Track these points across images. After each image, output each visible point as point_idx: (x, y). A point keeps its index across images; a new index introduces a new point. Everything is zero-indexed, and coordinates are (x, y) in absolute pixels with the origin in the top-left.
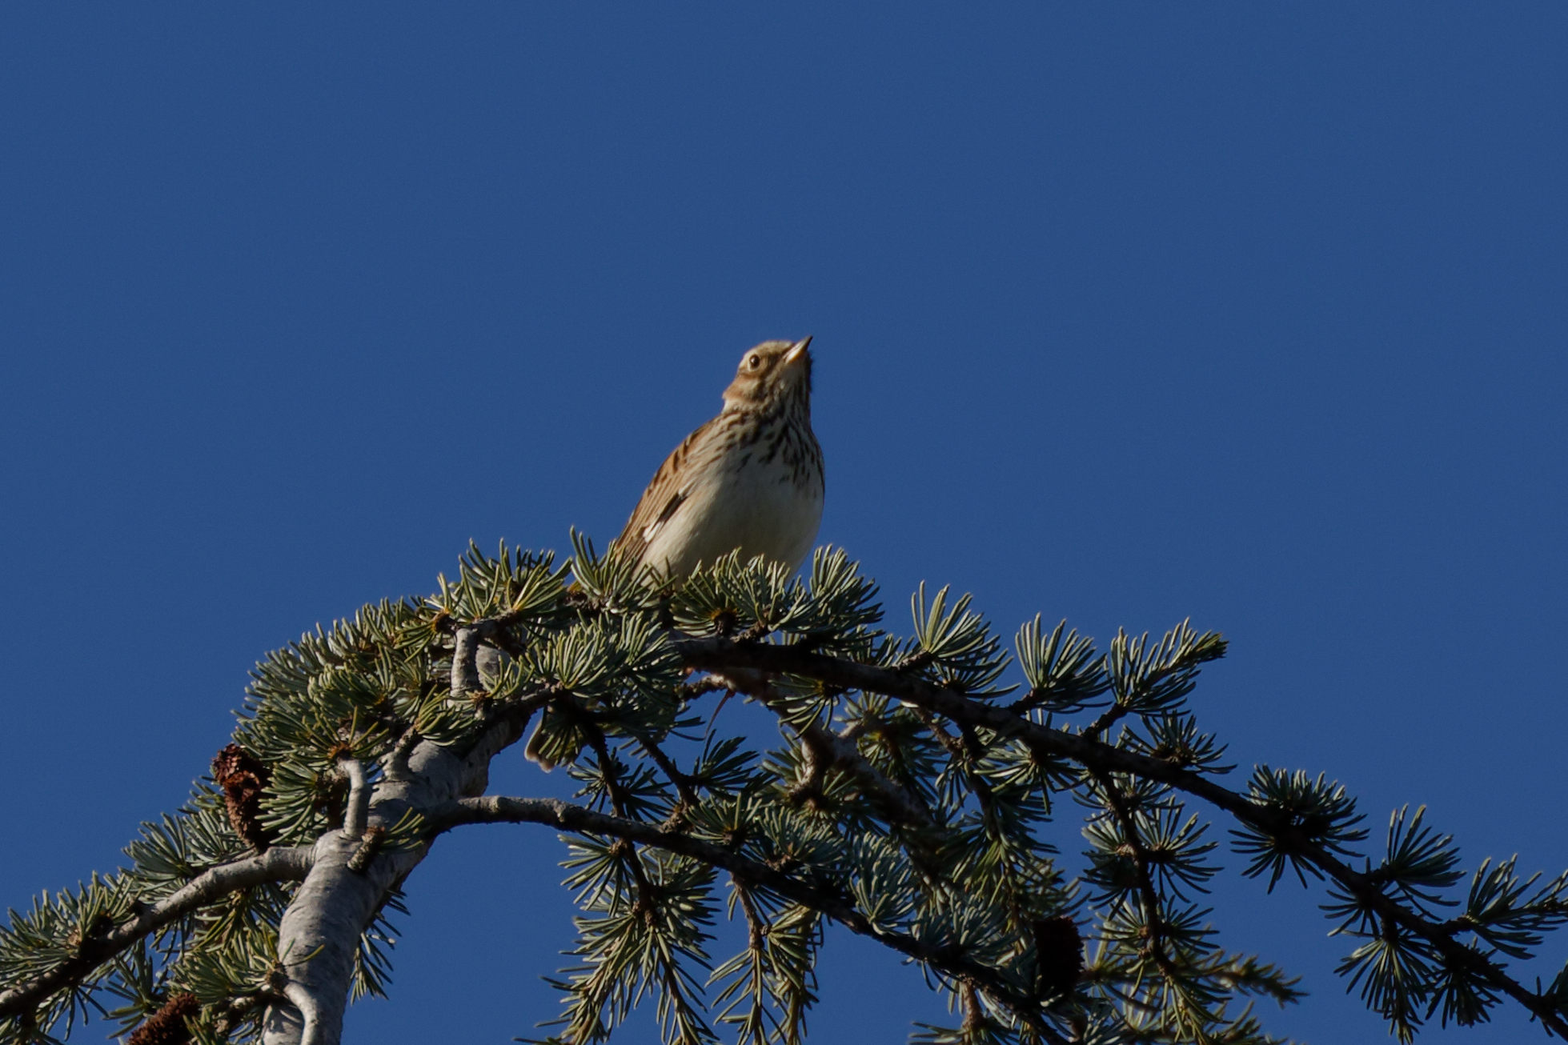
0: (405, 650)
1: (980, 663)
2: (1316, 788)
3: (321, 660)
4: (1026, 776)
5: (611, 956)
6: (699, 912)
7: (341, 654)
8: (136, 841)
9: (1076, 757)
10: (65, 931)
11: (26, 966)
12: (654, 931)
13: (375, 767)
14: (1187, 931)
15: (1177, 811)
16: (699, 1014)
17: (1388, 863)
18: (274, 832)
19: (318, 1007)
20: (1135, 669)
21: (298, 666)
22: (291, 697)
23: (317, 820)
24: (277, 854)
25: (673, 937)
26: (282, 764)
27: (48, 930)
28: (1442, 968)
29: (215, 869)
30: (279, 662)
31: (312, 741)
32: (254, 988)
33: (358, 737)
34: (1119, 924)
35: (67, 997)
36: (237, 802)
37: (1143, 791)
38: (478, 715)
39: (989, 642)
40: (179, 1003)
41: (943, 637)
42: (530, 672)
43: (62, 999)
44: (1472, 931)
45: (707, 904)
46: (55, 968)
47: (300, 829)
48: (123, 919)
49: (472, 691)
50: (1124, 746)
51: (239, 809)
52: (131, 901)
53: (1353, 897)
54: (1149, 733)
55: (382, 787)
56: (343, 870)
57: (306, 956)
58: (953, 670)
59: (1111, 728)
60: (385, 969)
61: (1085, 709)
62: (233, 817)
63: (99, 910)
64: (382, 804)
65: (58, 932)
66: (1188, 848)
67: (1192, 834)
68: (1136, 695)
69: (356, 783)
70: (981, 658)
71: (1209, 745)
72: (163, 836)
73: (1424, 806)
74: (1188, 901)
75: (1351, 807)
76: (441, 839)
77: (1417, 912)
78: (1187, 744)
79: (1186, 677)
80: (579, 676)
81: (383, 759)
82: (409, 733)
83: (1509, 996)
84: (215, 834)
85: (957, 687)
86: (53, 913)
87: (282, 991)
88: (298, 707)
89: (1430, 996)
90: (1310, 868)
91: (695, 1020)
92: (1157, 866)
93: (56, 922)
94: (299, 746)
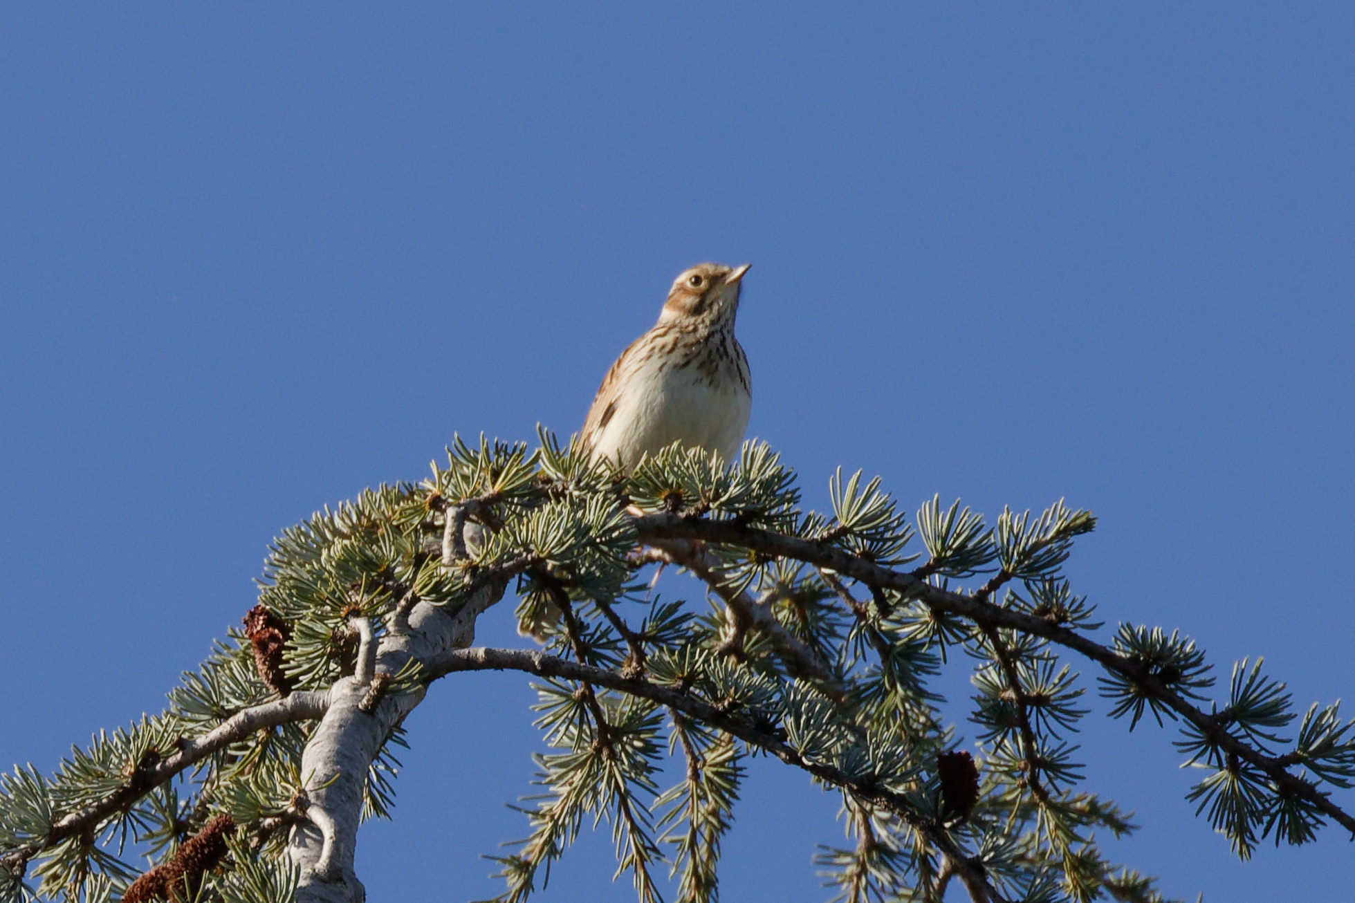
0: (401, 527)
1: (888, 535)
2: (1170, 643)
3: (329, 536)
4: (926, 631)
5: (574, 785)
6: (649, 749)
7: (345, 530)
8: (178, 687)
9: (969, 615)
10: (120, 763)
11: (87, 793)
12: (611, 764)
13: (379, 624)
14: (1057, 765)
15: (1052, 661)
16: (647, 834)
17: (1231, 706)
18: (295, 679)
19: (335, 826)
20: (1019, 541)
21: (309, 541)
22: (307, 565)
23: (331, 668)
24: (298, 696)
25: (627, 769)
26: (302, 621)
27: (104, 763)
28: (1275, 796)
29: (247, 710)
30: (293, 537)
31: (328, 601)
32: (281, 810)
33: (366, 598)
34: (1000, 758)
35: (119, 820)
36: (264, 654)
37: (1023, 645)
38: (467, 579)
39: (896, 517)
40: (218, 823)
41: (857, 514)
42: (510, 544)
43: (116, 822)
44: (1302, 764)
45: (655, 742)
46: (112, 794)
47: (317, 676)
48: (168, 754)
49: (461, 559)
50: (1009, 606)
51: (266, 660)
52: (176, 738)
53: (1201, 735)
54: (1029, 594)
55: (386, 640)
56: (355, 710)
57: (325, 782)
58: (865, 541)
59: (997, 591)
60: (389, 794)
61: (977, 574)
62: (260, 667)
63: (148, 746)
64: (385, 655)
65: (114, 764)
66: (1059, 694)
67: (1065, 681)
68: (1019, 562)
69: (365, 637)
70: (889, 531)
71: (1081, 605)
72: (201, 683)
73: (1262, 658)
74: (1059, 739)
75: (1201, 659)
76: (435, 685)
77: (1255, 748)
78: (1062, 605)
79: (1061, 548)
80: (552, 545)
81: (387, 617)
82: (409, 595)
83: (1333, 820)
84: (245, 681)
85: (868, 555)
86: (109, 748)
87: (305, 813)
88: (313, 573)
89: (1266, 819)
90: (1165, 710)
91: (645, 839)
92: (1035, 709)
93: (112, 756)
94: (316, 606)
